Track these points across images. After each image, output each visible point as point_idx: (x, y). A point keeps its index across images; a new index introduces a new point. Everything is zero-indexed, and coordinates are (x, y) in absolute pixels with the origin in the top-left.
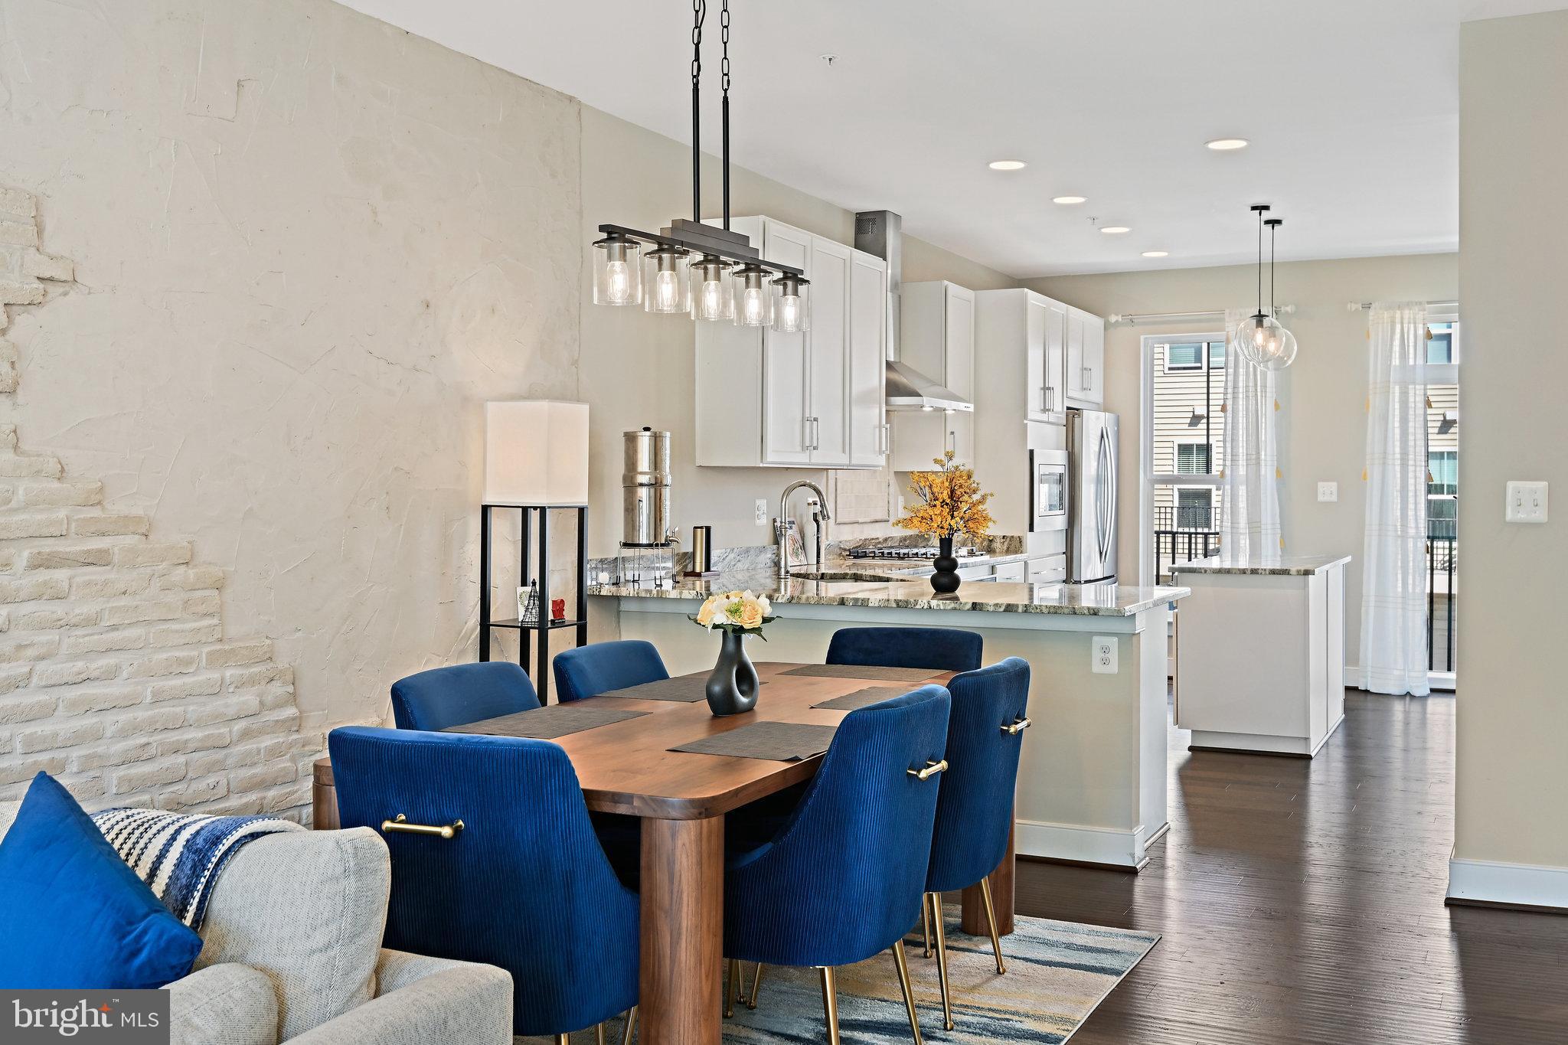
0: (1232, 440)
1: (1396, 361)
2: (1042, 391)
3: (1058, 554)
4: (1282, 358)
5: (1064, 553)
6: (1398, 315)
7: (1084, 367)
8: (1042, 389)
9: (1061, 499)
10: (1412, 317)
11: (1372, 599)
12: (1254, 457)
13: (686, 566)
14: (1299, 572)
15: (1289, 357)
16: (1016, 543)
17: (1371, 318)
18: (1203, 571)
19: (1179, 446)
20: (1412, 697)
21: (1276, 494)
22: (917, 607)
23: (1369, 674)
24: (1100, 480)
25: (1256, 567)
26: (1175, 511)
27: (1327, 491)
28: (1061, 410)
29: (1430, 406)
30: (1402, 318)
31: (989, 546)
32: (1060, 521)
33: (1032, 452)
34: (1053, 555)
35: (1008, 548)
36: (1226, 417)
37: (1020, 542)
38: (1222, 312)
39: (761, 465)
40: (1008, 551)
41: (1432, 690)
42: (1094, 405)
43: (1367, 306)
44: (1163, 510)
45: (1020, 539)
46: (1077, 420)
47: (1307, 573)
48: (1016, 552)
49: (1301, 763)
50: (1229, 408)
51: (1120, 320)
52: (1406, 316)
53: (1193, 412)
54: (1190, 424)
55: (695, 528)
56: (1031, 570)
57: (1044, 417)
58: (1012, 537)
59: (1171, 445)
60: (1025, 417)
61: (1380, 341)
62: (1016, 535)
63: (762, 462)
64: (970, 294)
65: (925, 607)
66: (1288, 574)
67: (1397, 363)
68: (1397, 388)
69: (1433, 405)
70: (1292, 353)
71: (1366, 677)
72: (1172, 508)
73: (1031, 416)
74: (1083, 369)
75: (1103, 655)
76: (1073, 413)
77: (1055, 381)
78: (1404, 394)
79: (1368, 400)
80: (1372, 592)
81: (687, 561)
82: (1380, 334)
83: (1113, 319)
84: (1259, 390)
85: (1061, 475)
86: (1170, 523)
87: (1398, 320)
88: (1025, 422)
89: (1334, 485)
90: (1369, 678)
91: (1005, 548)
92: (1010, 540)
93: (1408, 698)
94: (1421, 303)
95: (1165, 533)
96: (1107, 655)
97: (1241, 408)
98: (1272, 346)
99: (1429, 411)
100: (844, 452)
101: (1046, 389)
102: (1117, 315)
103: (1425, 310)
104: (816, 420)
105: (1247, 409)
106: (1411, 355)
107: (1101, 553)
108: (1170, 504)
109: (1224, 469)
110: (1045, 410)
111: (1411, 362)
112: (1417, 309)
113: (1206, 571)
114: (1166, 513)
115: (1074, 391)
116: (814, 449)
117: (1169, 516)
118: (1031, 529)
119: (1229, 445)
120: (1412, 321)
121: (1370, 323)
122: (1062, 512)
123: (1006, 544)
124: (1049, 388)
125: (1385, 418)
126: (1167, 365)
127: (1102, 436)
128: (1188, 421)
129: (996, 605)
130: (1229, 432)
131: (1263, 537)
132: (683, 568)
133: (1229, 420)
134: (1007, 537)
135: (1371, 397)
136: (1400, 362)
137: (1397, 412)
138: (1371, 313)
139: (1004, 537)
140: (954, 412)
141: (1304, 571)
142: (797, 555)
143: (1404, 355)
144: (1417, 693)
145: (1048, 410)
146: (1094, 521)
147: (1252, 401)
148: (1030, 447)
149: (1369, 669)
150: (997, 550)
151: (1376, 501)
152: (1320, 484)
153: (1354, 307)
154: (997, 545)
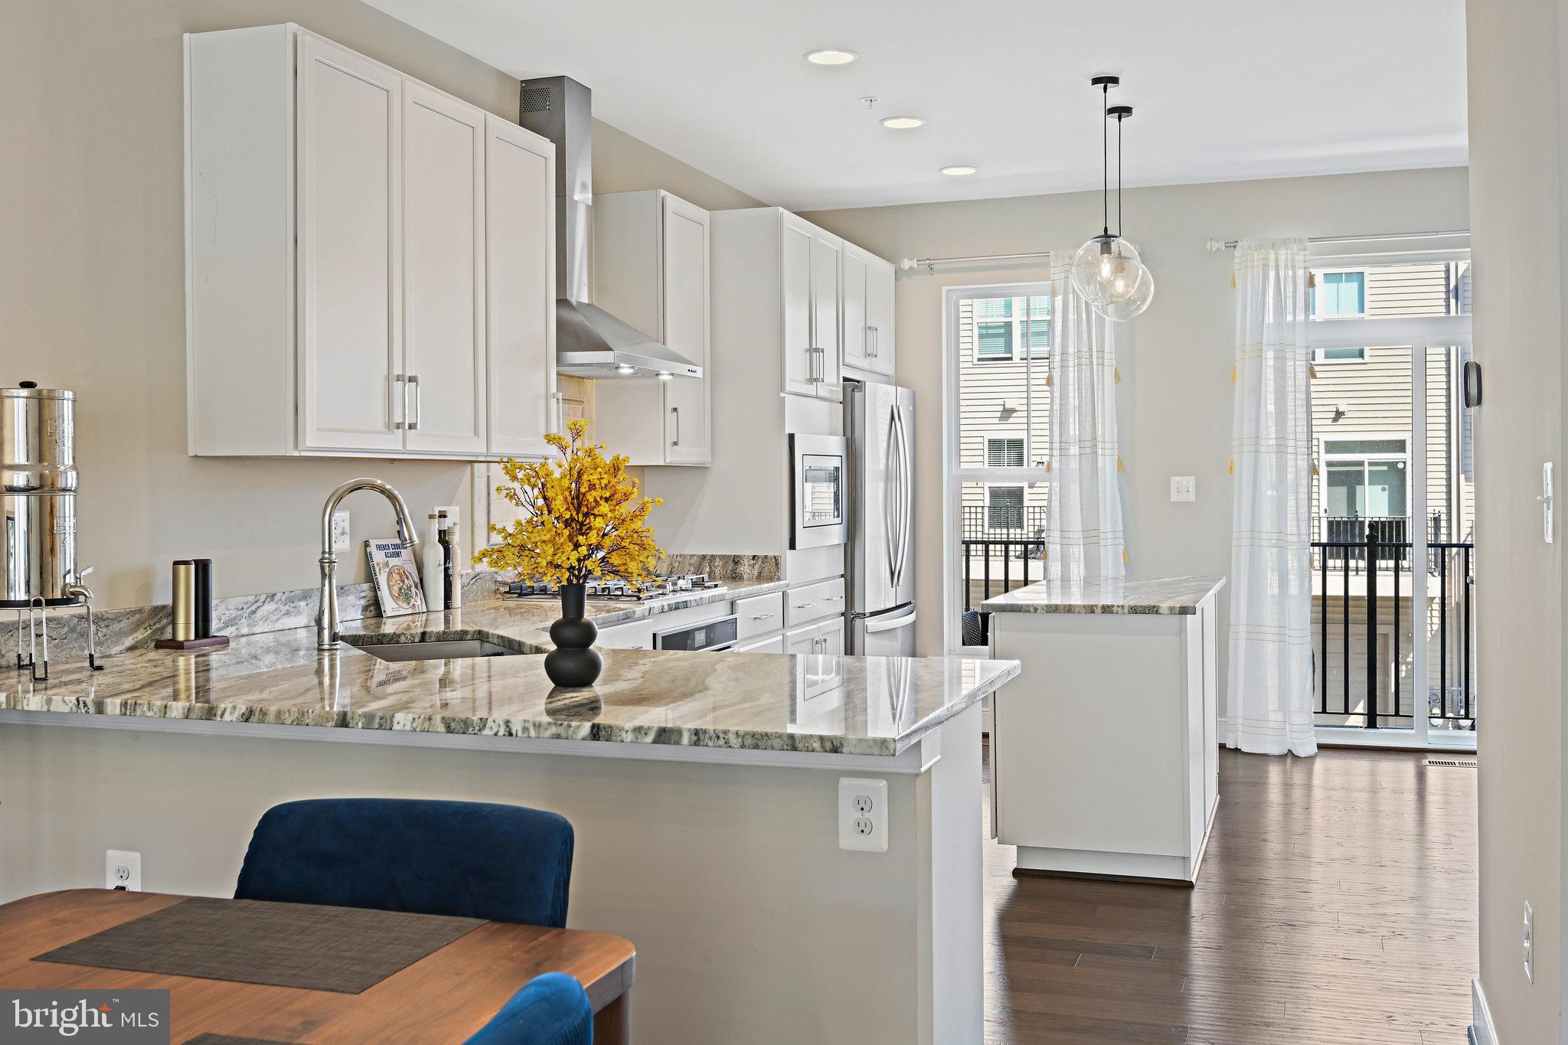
0: (1061, 422)
1: (1270, 318)
2: (808, 354)
3: (834, 578)
4: (1134, 301)
5: (842, 576)
6: (1272, 257)
7: (869, 325)
8: (807, 350)
9: (837, 501)
10: (1290, 260)
11: (1243, 628)
12: (1089, 444)
13: (162, 630)
14: (1172, 610)
15: (1144, 301)
16: (771, 566)
17: (1237, 260)
18: (1032, 609)
19: (990, 441)
20: (1296, 758)
21: (1117, 493)
22: (486, 732)
23: (1240, 728)
24: (889, 476)
25: (1110, 603)
26: (986, 510)
27: (1183, 488)
28: (835, 381)
29: (1313, 375)
30: (1277, 260)
31: (734, 571)
32: (836, 535)
33: (791, 437)
34: (827, 579)
35: (760, 573)
36: (1052, 393)
37: (777, 564)
38: (1047, 254)
39: (296, 454)
40: (760, 578)
41: (1321, 747)
42: (883, 377)
43: (1233, 245)
44: (973, 510)
45: (776, 560)
46: (857, 395)
47: (1184, 611)
48: (771, 579)
49: (1179, 896)
50: (1056, 380)
51: (915, 266)
52: (1282, 258)
53: (1004, 405)
54: (1001, 418)
55: (176, 563)
56: (792, 603)
57: (810, 389)
58: (766, 557)
59: (980, 440)
60: (782, 388)
61: (1249, 290)
62: (771, 554)
63: (296, 447)
64: (703, 214)
65: (501, 733)
66: (1157, 612)
67: (1271, 321)
68: (1270, 354)
69: (1318, 375)
70: (1148, 295)
71: (1236, 731)
72: (983, 507)
73: (790, 386)
74: (867, 328)
75: (859, 814)
76: (852, 386)
77: (826, 339)
78: (1280, 359)
79: (1235, 368)
80: (1243, 620)
81: (165, 621)
82: (1249, 280)
83: (906, 264)
84: (1094, 354)
85: (837, 469)
86: (981, 530)
87: (1272, 263)
88: (782, 395)
89: (1190, 481)
90: (1240, 734)
91: (756, 573)
92: (763, 562)
93: (1289, 760)
94: (1301, 240)
95: (976, 543)
96: (867, 815)
97: (1071, 381)
98: (1120, 285)
99: (1313, 381)
100: (476, 432)
101: (813, 350)
102: (911, 259)
103: (1305, 249)
104: (412, 379)
105: (1079, 380)
106: (1290, 309)
107: (892, 574)
108: (981, 504)
109: (1051, 460)
110: (812, 380)
111: (1290, 318)
112: (1296, 248)
113: (1036, 610)
114: (976, 513)
115: (854, 355)
116: (411, 427)
117: (979, 516)
118: (792, 545)
119: (1056, 428)
120: (1290, 265)
121: (1236, 267)
122: (838, 520)
123: (757, 567)
124: (817, 350)
125: (1257, 391)
126: (977, 355)
127: (892, 418)
128: (999, 414)
129: (638, 730)
130: (1057, 413)
131: (1102, 549)
132: (154, 633)
133: (1057, 395)
134: (759, 557)
135: (1238, 365)
136: (1275, 319)
137: (1271, 383)
138: (1237, 253)
139: (754, 557)
140: (671, 377)
141: (1181, 607)
142: (407, 598)
143: (1280, 310)
144: (1302, 752)
145: (816, 380)
146: (883, 529)
147: (1086, 370)
148: (788, 431)
149: (1240, 720)
150: (745, 576)
151: (1246, 501)
152: (1174, 479)
153: (1215, 246)
154: (745, 569)
